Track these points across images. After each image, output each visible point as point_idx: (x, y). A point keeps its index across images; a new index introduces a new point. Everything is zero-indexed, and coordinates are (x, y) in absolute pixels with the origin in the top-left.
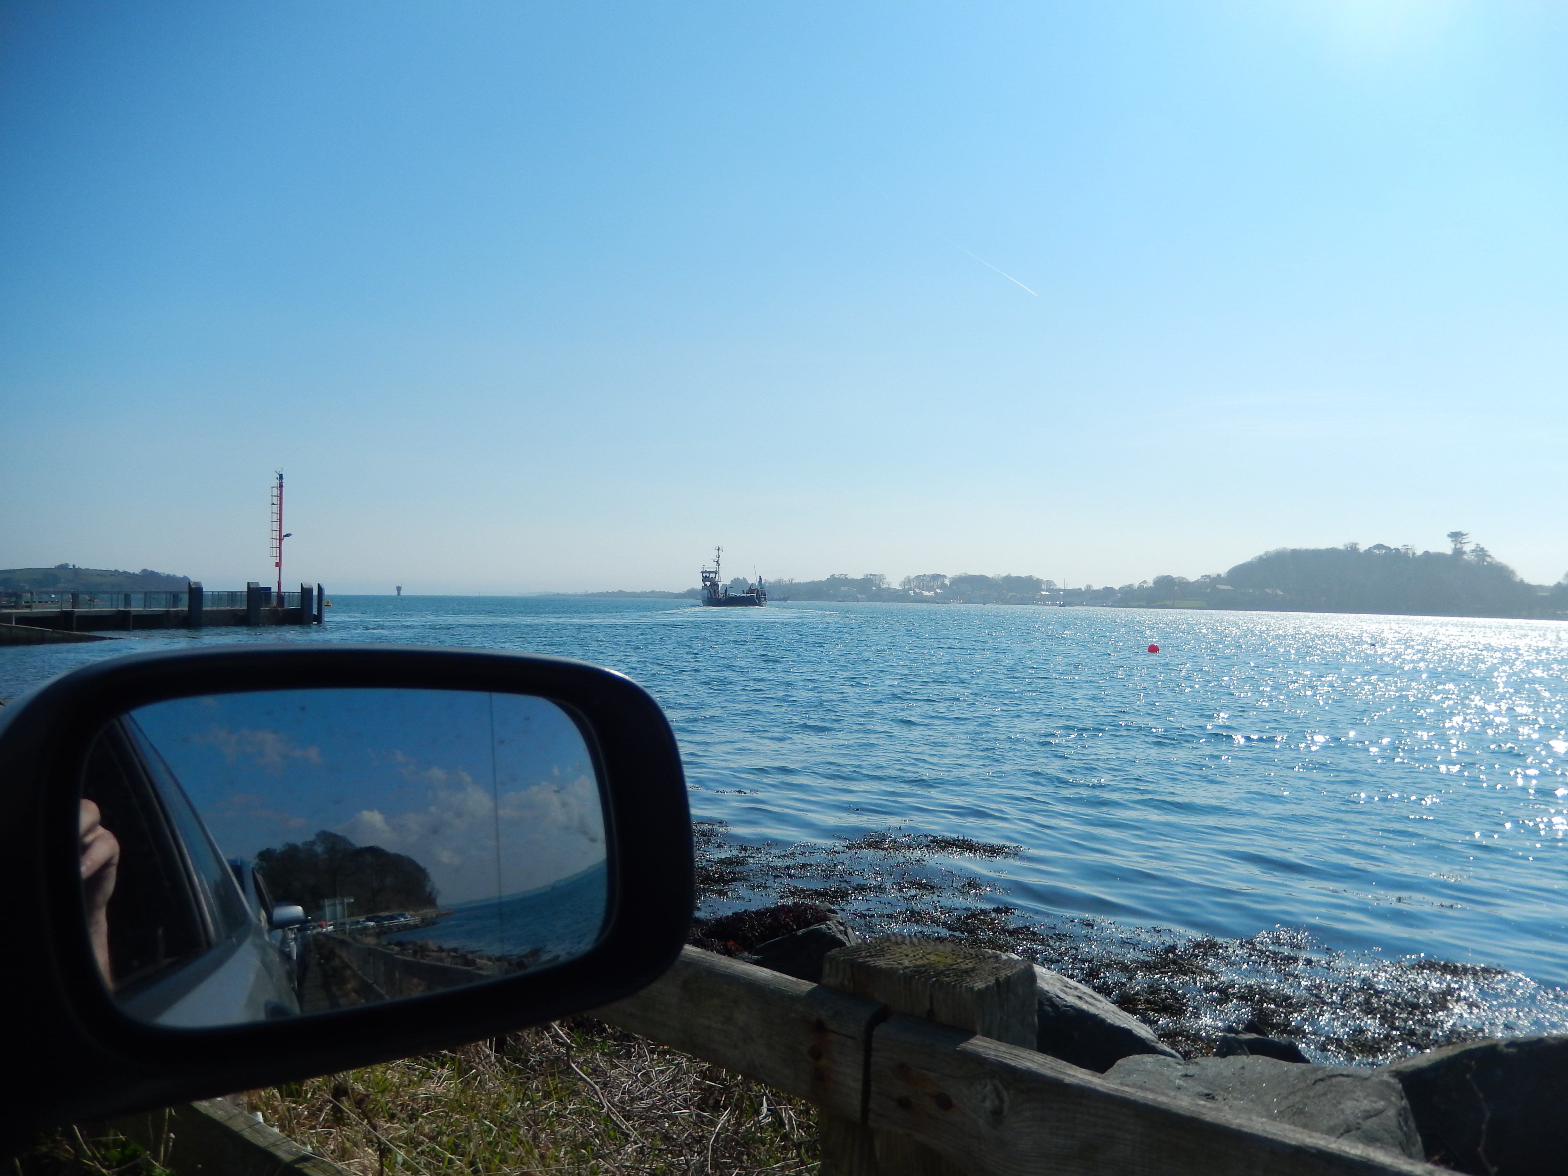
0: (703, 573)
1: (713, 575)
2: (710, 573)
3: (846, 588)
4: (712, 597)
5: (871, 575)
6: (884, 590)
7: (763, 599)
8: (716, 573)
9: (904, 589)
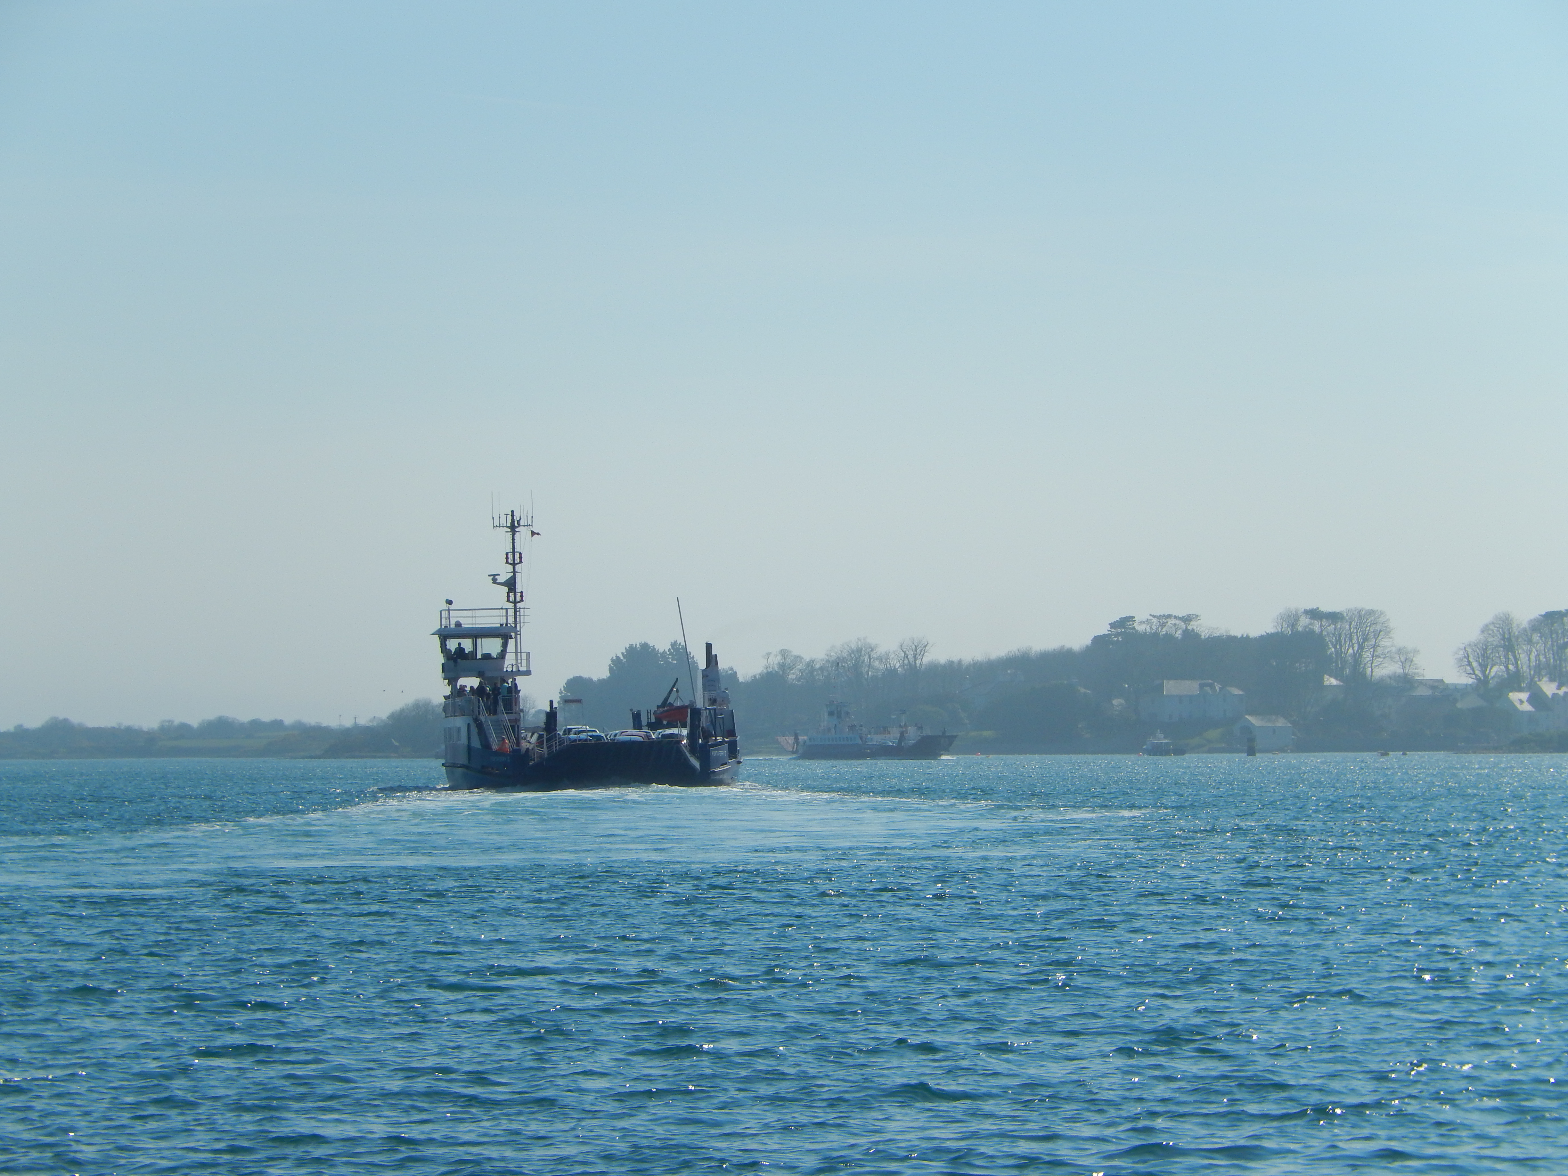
0: (444, 635)
1: (491, 646)
2: (477, 634)
3: (1191, 687)
4: (486, 745)
5: (1314, 614)
6: (1382, 688)
7: (723, 752)
8: (505, 634)
9: (1483, 682)
